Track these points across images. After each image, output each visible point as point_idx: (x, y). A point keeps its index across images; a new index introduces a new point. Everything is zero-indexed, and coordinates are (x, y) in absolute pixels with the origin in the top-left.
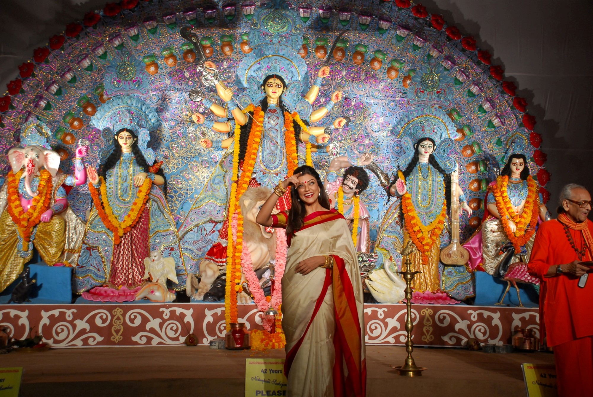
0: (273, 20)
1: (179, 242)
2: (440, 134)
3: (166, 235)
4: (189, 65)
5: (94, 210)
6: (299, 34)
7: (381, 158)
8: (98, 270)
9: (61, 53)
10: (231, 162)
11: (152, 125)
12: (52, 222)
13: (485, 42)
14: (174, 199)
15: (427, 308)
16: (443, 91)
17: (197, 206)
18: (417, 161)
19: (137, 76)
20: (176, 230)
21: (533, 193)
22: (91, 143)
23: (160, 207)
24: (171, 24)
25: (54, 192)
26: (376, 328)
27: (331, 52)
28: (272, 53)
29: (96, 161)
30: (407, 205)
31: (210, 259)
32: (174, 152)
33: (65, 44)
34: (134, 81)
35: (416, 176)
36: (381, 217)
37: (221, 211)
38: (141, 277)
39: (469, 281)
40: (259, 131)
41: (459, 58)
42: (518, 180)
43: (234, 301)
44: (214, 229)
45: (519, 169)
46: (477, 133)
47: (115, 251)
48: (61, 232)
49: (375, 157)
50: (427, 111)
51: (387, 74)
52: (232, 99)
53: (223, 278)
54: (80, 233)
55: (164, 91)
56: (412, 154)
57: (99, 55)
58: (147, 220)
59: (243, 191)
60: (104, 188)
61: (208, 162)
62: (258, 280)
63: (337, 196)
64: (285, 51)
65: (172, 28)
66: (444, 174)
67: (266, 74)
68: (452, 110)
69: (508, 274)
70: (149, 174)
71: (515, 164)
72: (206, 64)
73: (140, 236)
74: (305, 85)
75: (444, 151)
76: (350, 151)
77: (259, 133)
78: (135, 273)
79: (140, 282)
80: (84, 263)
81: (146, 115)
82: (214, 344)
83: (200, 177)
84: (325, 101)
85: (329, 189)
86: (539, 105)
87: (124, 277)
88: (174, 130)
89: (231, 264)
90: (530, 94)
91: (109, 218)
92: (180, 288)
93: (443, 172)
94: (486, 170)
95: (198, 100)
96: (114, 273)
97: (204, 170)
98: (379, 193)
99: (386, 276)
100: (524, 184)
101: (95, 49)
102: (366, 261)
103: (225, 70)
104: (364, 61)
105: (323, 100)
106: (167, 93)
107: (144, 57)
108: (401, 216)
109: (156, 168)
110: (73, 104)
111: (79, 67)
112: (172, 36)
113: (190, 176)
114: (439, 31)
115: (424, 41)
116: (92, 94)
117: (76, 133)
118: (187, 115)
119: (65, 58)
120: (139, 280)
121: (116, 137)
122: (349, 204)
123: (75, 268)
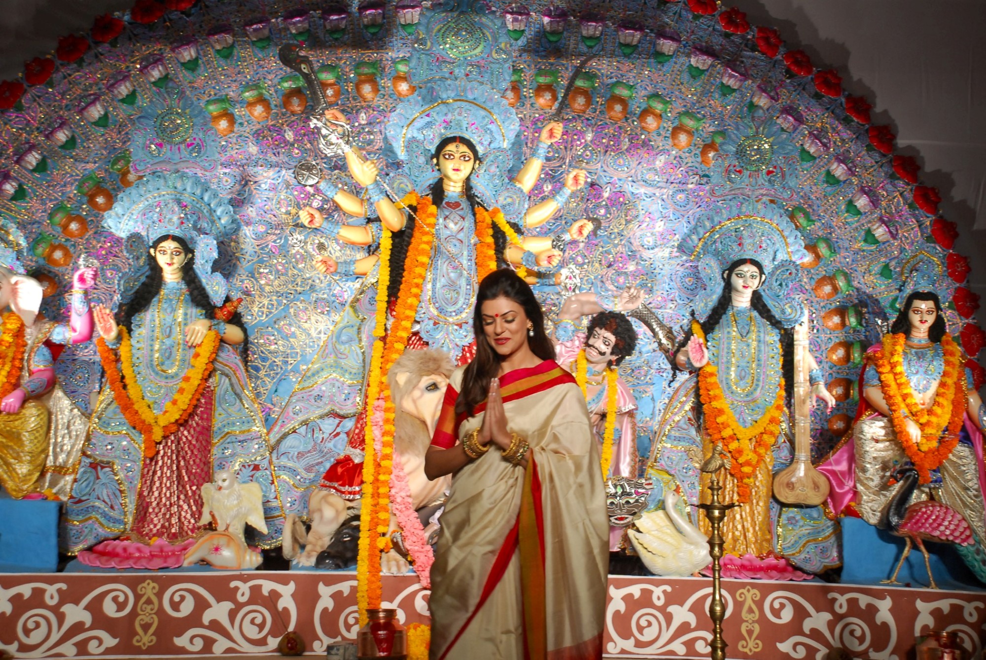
0: (457, 34)
1: (271, 453)
2: (772, 253)
3: (245, 441)
4: (294, 118)
5: (107, 391)
6: (505, 61)
7: (660, 299)
8: (112, 507)
9: (48, 93)
10: (372, 301)
11: (222, 229)
12: (24, 414)
13: (860, 81)
14: (262, 373)
15: (748, 587)
16: (779, 170)
17: (306, 384)
18: (728, 304)
19: (195, 136)
20: (265, 431)
21: (953, 368)
22: (103, 264)
23: (235, 386)
24: (260, 40)
25: (29, 355)
26: (650, 624)
27: (565, 97)
28: (453, 95)
29: (111, 300)
30: (709, 388)
31: (330, 487)
32: (263, 282)
33: (54, 75)
34: (189, 145)
35: (726, 332)
36: (657, 412)
37: (352, 395)
38: (196, 522)
39: (829, 536)
40: (427, 243)
41: (809, 110)
42: (923, 342)
43: (375, 568)
44: (338, 430)
45: (926, 321)
46: (844, 253)
47: (146, 470)
48: (41, 432)
50: (747, 207)
51: (670, 140)
52: (376, 181)
53: (355, 523)
54: (77, 436)
55: (246, 167)
56: (719, 290)
57: (120, 97)
58: (208, 411)
59: (395, 356)
60: (127, 349)
61: (328, 303)
63: (574, 369)
64: (477, 92)
65: (263, 48)
66: (780, 329)
67: (441, 134)
68: (795, 208)
69: (906, 524)
70: (216, 322)
71: (918, 311)
72: (329, 114)
73: (194, 442)
74: (516, 157)
75: (781, 285)
76: (599, 284)
77: (426, 247)
78: (183, 514)
79: (192, 531)
80: (83, 493)
81: (211, 209)
82: (334, 651)
83: (314, 334)
84: (554, 188)
85: (560, 355)
86: (963, 202)
87: (162, 521)
88: (263, 241)
89: (369, 495)
90: (947, 180)
91: (136, 407)
92: (270, 544)
93: (778, 325)
94: (861, 325)
95: (311, 182)
96: (142, 513)
97: (320, 319)
98: (655, 366)
99: (667, 523)
100: (936, 350)
101: (112, 85)
102: (629, 494)
103: (363, 129)
104: (627, 114)
105: (548, 188)
106: (251, 170)
107: (207, 101)
108: (698, 409)
109: (229, 312)
110: (69, 190)
111: (81, 119)
112: (261, 62)
113: (293, 329)
114: (771, 58)
115: (743, 78)
116: (106, 170)
117: (74, 245)
118: (288, 213)
119: (56, 101)
120: (190, 527)
121: (152, 251)
122: (598, 384)
123: (66, 503)
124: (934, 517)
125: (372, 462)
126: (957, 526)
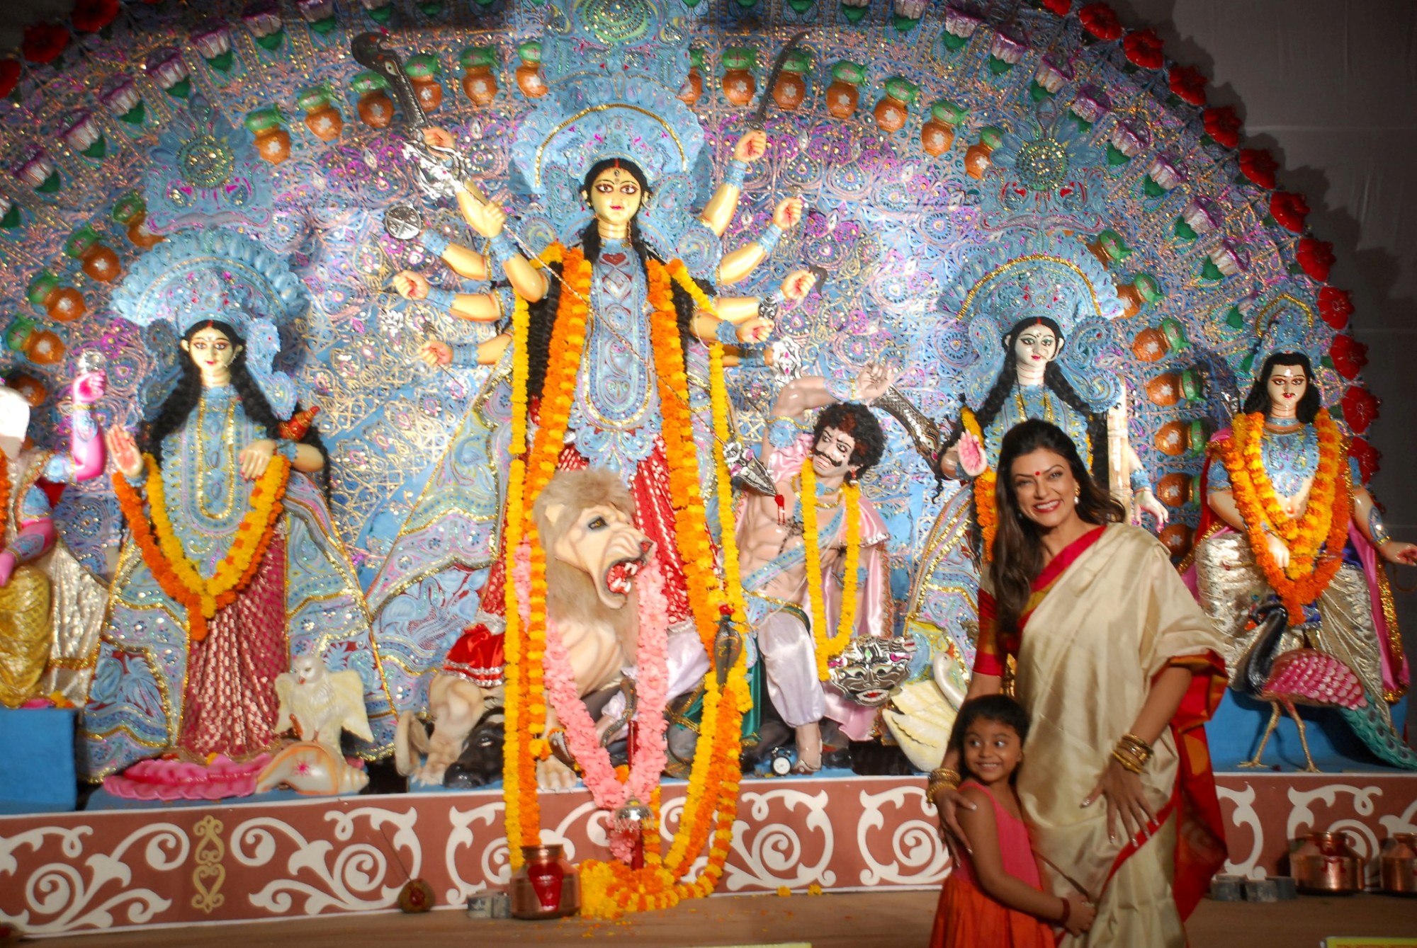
0: (608, 9)
1: (370, 625)
2: (1072, 307)
3: (333, 609)
4: (375, 134)
5: (132, 548)
6: (679, 44)
7: (914, 373)
8: (148, 713)
9: (13, 110)
10: (505, 401)
11: (283, 307)
12: (15, 587)
13: (1190, 40)
14: (350, 506)
16: (1077, 188)
17: (417, 524)
18: (1012, 383)
19: (237, 175)
20: (361, 593)
21: (1332, 459)
22: (110, 357)
23: (315, 532)
24: (320, 21)
25: (16, 501)
26: (919, 842)
27: (767, 88)
28: (606, 98)
29: (126, 409)
30: (990, 505)
31: (458, 670)
32: (344, 375)
33: (21, 84)
34: (229, 189)
35: (1010, 423)
37: (483, 537)
38: (270, 728)
40: (580, 316)
41: (1118, 89)
42: (1289, 424)
43: (528, 784)
44: (466, 587)
45: (1292, 394)
46: (1174, 294)
47: (194, 658)
48: (41, 611)
49: (896, 370)
50: (1035, 245)
51: (921, 143)
52: (503, 230)
53: (495, 719)
54: (92, 613)
55: (310, 209)
56: (997, 361)
57: (121, 113)
58: (279, 570)
59: (542, 481)
60: (157, 487)
61: (441, 401)
62: (592, 723)
63: (797, 486)
64: (642, 92)
65: (325, 33)
66: (1086, 415)
67: (592, 156)
68: (1103, 234)
69: (1272, 683)
70: (282, 442)
71: (1280, 380)
72: (428, 136)
73: (260, 615)
74: (701, 183)
75: (1086, 352)
76: (827, 355)
77: (580, 322)
78: (251, 717)
79: (265, 741)
80: (107, 694)
81: (266, 280)
82: (478, 905)
83: (421, 445)
84: (755, 223)
85: (777, 468)
86: (1343, 211)
87: (221, 730)
88: (341, 316)
89: (516, 681)
90: (1317, 179)
92: (377, 754)
93: (1084, 409)
94: (1201, 396)
95: (408, 235)
96: (193, 719)
97: (428, 423)
98: (911, 468)
99: (939, 699)
100: (1307, 435)
101: (108, 96)
102: (883, 660)
103: (477, 146)
104: (857, 107)
105: (748, 220)
106: (318, 213)
107: (250, 116)
109: (300, 427)
110: (54, 251)
111: (66, 147)
112: (324, 54)
113: (391, 440)
114: (1060, 17)
115: (1021, 47)
116: (107, 221)
117: (67, 332)
118: (376, 273)
119: (26, 121)
120: (262, 736)
121: (184, 344)
122: (833, 506)
123: (82, 710)
124: (1310, 672)
125: (517, 633)
126: (1343, 682)
